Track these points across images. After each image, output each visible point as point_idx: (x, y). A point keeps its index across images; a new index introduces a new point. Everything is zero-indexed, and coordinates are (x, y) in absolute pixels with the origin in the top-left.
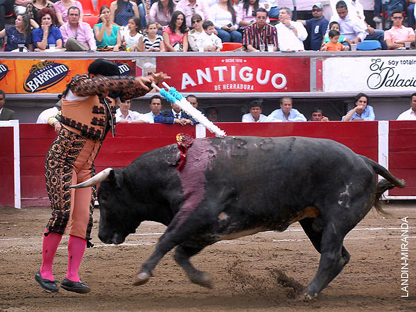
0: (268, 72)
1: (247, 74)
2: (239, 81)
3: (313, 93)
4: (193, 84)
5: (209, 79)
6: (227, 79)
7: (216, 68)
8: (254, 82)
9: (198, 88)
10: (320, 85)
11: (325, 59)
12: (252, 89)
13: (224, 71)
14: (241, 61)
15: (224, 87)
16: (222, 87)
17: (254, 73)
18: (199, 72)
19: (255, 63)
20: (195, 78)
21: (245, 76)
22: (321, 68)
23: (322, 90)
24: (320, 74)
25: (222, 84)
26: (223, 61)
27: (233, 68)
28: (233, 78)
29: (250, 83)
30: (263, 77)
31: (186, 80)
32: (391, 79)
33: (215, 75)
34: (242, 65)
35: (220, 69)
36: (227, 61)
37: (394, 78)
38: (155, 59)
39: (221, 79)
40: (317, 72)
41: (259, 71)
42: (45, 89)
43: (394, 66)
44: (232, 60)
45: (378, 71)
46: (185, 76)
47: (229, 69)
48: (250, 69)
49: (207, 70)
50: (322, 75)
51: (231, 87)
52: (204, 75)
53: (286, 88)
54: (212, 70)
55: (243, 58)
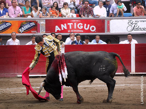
0: (89, 25)
1: (81, 26)
2: (77, 29)
3: (106, 33)
4: (60, 30)
5: (66, 28)
6: (73, 28)
7: (68, 24)
8: (83, 29)
9: (62, 31)
10: (109, 30)
11: (111, 20)
12: (83, 31)
13: (72, 25)
14: (78, 21)
15: (72, 31)
16: (71, 31)
17: (83, 25)
18: (62, 25)
19: (84, 22)
20: (60, 27)
21: (80, 27)
22: (109, 23)
23: (109, 32)
24: (108, 26)
25: (71, 30)
26: (71, 21)
27: (75, 24)
28: (75, 28)
29: (82, 29)
30: (87, 27)
31: (57, 28)
32: (136, 27)
33: (68, 26)
34: (78, 23)
35: (70, 24)
36: (73, 21)
37: (137, 27)
38: (45, 20)
39: (70, 28)
40: (108, 25)
41: (85, 25)
42: (2, 32)
43: (137, 23)
44: (75, 21)
45: (131, 25)
46: (57, 27)
47: (74, 24)
48: (82, 24)
49: (65, 24)
50: (109, 26)
51: (74, 31)
52: (64, 26)
53: (96, 31)
54: (67, 24)
55: (79, 20)
